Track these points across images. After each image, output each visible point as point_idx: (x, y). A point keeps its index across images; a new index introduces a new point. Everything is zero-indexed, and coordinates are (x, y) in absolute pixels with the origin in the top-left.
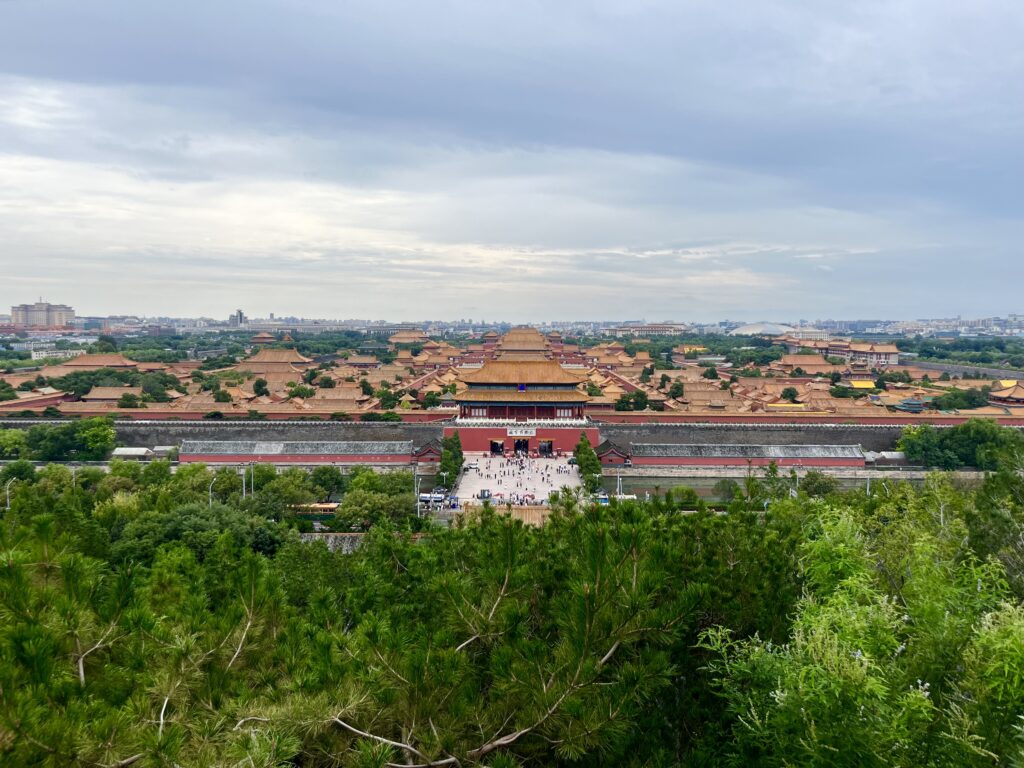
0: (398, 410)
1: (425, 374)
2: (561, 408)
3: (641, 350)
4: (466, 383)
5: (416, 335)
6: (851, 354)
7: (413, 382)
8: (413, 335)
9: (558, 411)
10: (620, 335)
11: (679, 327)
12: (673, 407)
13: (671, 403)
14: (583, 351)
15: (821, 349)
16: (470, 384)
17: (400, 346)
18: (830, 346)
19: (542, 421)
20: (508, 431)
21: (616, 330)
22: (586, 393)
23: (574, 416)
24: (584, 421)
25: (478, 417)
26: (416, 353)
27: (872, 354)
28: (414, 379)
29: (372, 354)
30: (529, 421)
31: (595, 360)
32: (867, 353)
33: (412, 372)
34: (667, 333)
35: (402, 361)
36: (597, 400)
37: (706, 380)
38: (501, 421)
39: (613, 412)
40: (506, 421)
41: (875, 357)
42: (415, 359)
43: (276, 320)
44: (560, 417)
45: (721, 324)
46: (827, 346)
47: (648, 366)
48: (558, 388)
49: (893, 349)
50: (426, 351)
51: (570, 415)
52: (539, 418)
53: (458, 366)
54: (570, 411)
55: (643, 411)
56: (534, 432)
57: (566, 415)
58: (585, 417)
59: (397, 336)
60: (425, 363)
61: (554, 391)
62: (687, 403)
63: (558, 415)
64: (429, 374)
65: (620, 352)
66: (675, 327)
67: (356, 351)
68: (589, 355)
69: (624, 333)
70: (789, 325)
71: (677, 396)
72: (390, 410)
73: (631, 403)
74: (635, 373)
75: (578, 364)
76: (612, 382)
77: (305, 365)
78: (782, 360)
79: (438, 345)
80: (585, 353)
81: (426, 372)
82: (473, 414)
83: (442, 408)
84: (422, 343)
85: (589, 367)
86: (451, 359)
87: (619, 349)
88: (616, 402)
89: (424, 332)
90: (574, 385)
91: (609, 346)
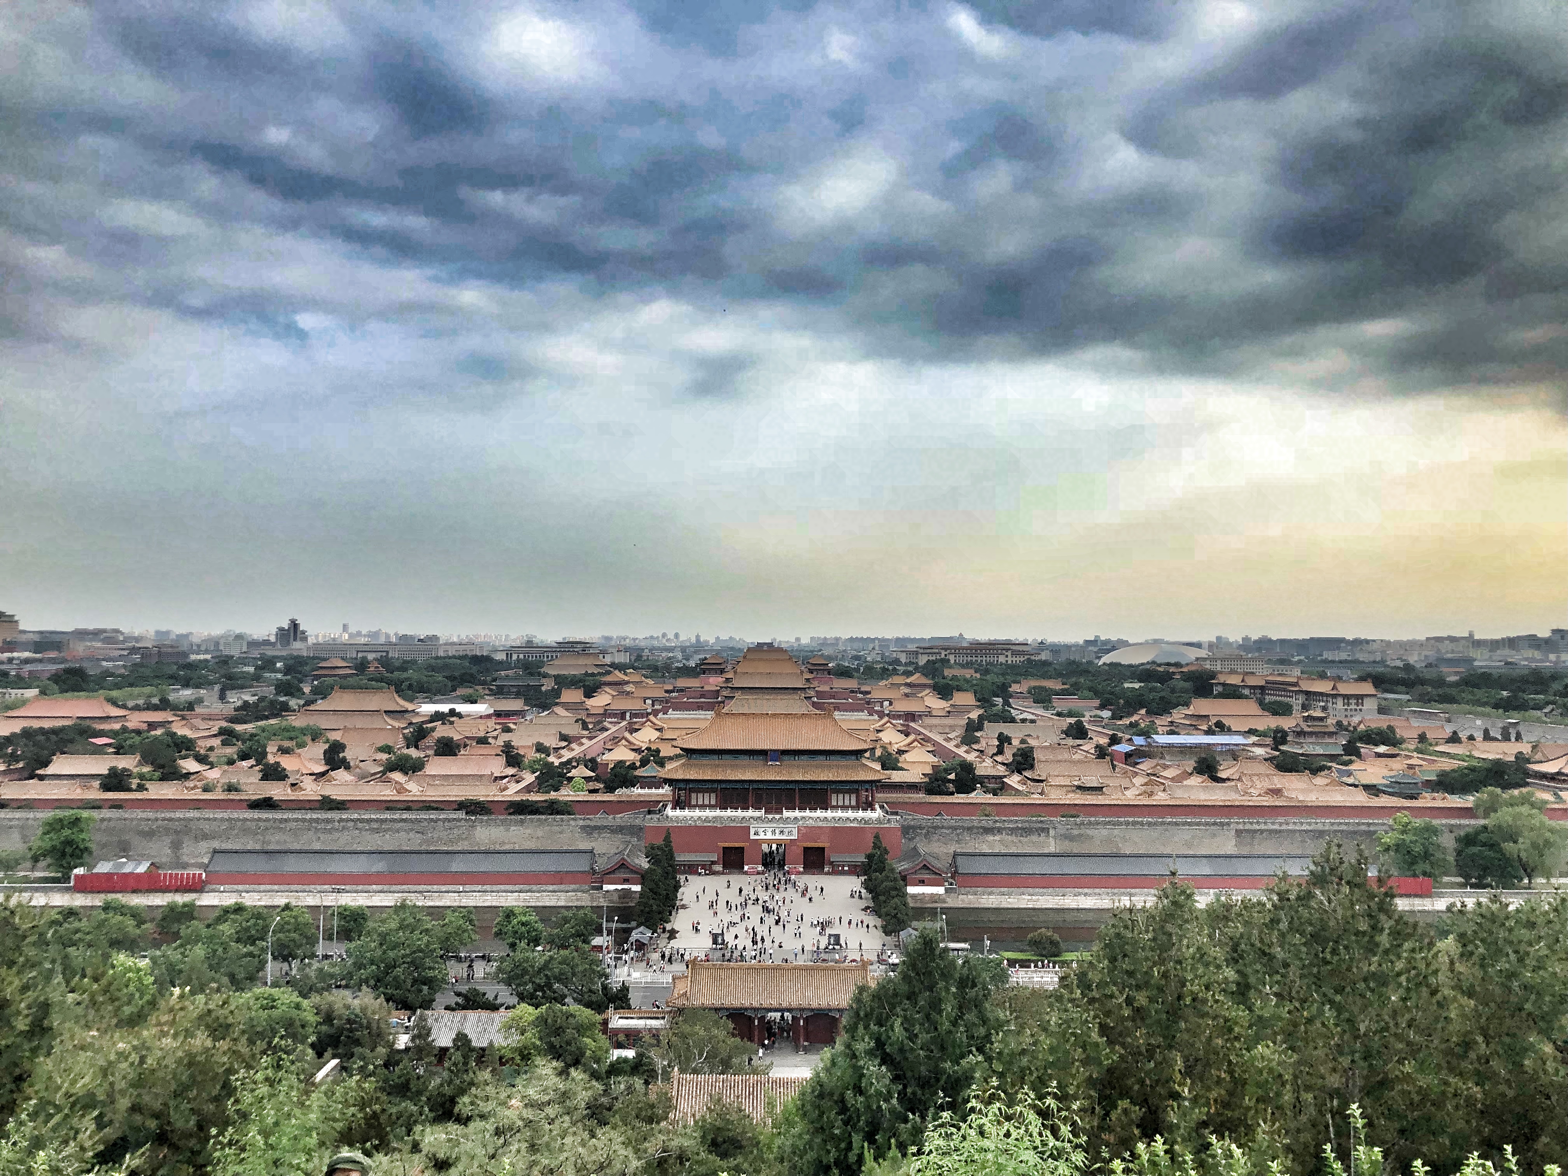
0: (565, 794)
1: (607, 730)
2: (837, 792)
3: (960, 689)
4: (682, 749)
5: (590, 661)
6: (1301, 699)
7: (587, 743)
8: (582, 661)
9: (834, 796)
10: (923, 660)
11: (1019, 648)
12: (1020, 788)
13: (1014, 780)
14: (864, 688)
15: (1251, 687)
16: (690, 753)
17: (564, 682)
18: (1267, 682)
19: (807, 813)
20: (752, 831)
21: (917, 653)
22: (877, 766)
23: (856, 808)
24: (876, 814)
25: (703, 807)
26: (589, 693)
27: (1334, 696)
28: (590, 738)
29: (518, 695)
30: (786, 814)
31: (886, 703)
32: (1327, 695)
33: (585, 726)
34: (1002, 659)
35: (568, 707)
36: (896, 777)
37: (1070, 742)
38: (739, 813)
39: (921, 797)
40: (751, 813)
41: (1340, 701)
42: (590, 702)
43: (351, 636)
44: (836, 807)
45: (1087, 642)
46: (1263, 683)
47: (974, 715)
48: (832, 757)
49: (1367, 688)
50: (607, 689)
51: (853, 803)
52: (802, 809)
53: (660, 715)
54: (854, 797)
55: (973, 795)
56: (795, 831)
57: (847, 803)
58: (877, 806)
59: (556, 662)
60: (606, 710)
61: (828, 763)
62: (1042, 781)
63: (834, 803)
64: (614, 729)
65: (927, 691)
66: (1014, 647)
67: (491, 690)
68: (876, 695)
69: (931, 658)
70: (1198, 645)
71: (1025, 769)
72: (553, 795)
73: (950, 781)
74: (953, 728)
75: (858, 711)
76: (916, 743)
77: (407, 715)
78: (1192, 707)
79: (626, 678)
80: (869, 693)
81: (609, 726)
82: (693, 802)
83: (640, 791)
84: (600, 674)
85: (876, 717)
86: (649, 702)
87: (924, 686)
88: (927, 780)
89: (601, 656)
90: (858, 753)
91: (908, 681)
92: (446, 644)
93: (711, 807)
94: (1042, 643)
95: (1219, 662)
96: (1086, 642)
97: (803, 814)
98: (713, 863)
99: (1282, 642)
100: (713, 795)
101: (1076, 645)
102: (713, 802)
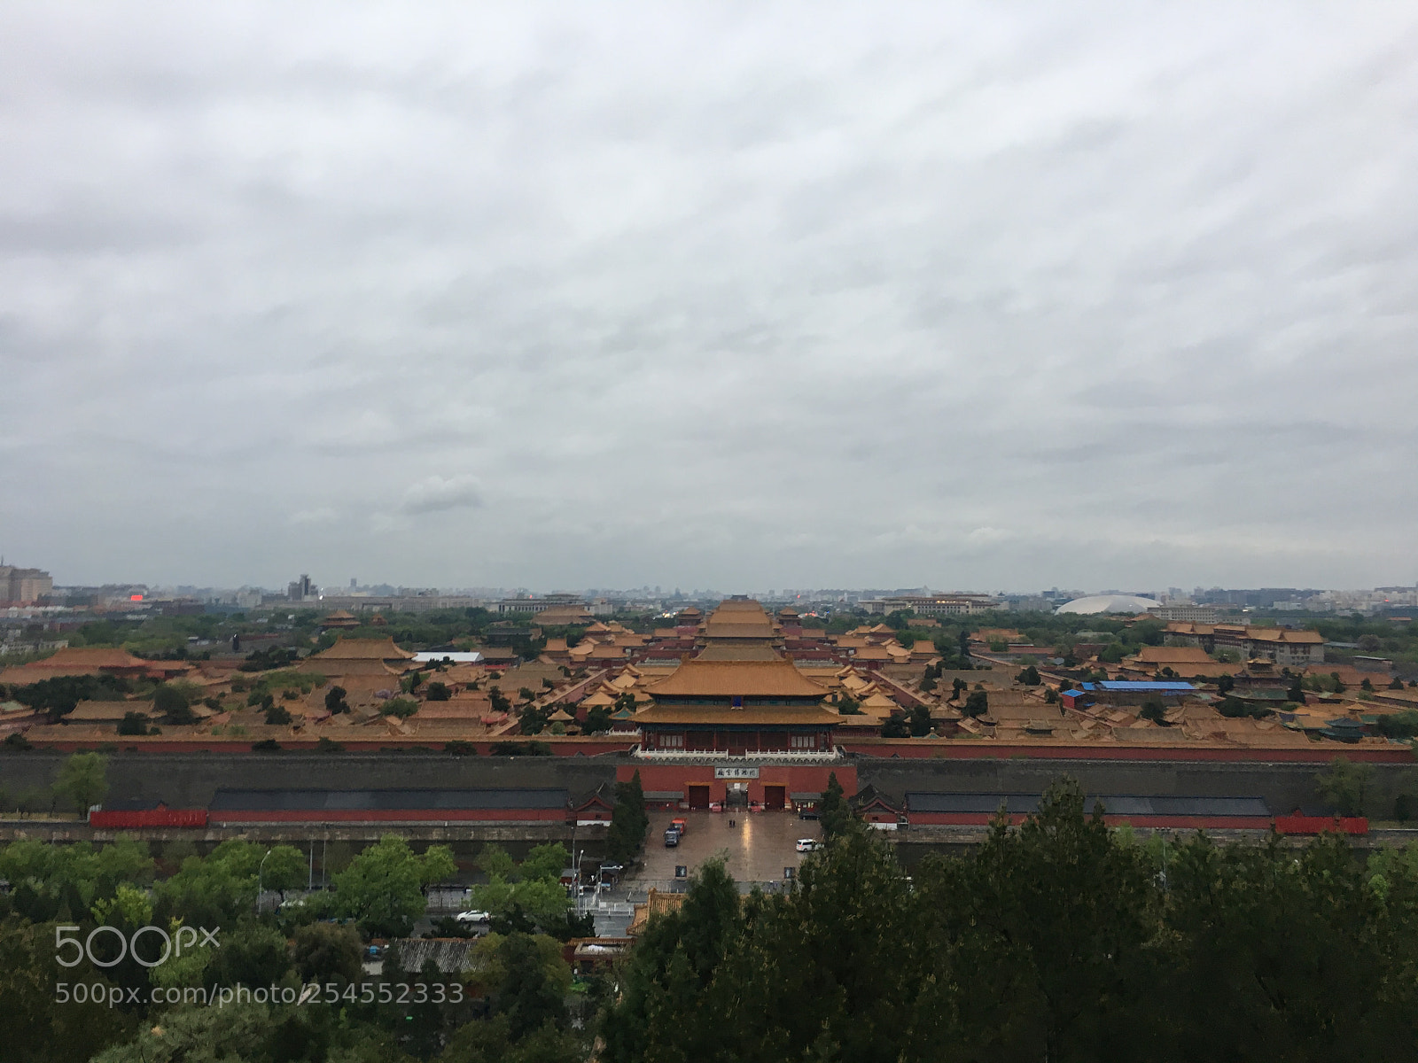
0: (546, 737)
1: (588, 676)
2: (797, 735)
3: (921, 639)
4: (651, 695)
5: (575, 613)
6: (1249, 647)
7: (569, 689)
8: (567, 613)
9: (793, 739)
10: (888, 611)
11: (980, 599)
12: (973, 731)
13: (967, 724)
14: (832, 638)
15: (1203, 636)
16: (658, 698)
17: (550, 633)
18: (1216, 631)
19: (769, 755)
20: (717, 771)
21: (883, 604)
22: (835, 711)
23: (814, 750)
24: (833, 755)
25: (670, 748)
26: (573, 643)
27: (1282, 645)
28: (572, 684)
29: (507, 644)
30: (749, 755)
31: (851, 652)
32: (1275, 644)
33: (567, 673)
34: (963, 610)
35: (553, 655)
36: (854, 720)
37: (1023, 687)
38: (705, 755)
39: (878, 739)
40: (715, 754)
41: (1287, 649)
42: (573, 651)
43: (359, 590)
44: (794, 750)
45: (1047, 594)
46: (1212, 632)
47: (933, 662)
48: (793, 703)
49: (1314, 637)
50: (590, 639)
51: (812, 745)
52: (764, 750)
53: (638, 663)
54: (812, 739)
55: (925, 738)
56: (756, 771)
57: (806, 745)
58: (835, 748)
59: (545, 614)
60: (587, 658)
61: (788, 707)
62: (994, 724)
63: (794, 745)
64: (593, 677)
65: (890, 640)
66: (974, 599)
67: (482, 639)
68: (842, 643)
69: (896, 609)
70: (1152, 597)
71: (978, 713)
72: (534, 737)
73: (907, 724)
74: (913, 675)
75: (825, 659)
76: (876, 689)
77: (404, 663)
78: (1141, 655)
79: (608, 629)
80: (835, 642)
81: (591, 673)
82: (662, 744)
83: (614, 734)
84: (584, 625)
85: (841, 665)
86: (628, 651)
87: (887, 636)
88: (883, 723)
89: (586, 608)
90: (818, 699)
91: (873, 630)
92: (443, 597)
93: (679, 749)
94: (1001, 594)
95: (1170, 612)
96: (1045, 592)
97: (764, 755)
98: (681, 800)
99: (1234, 592)
100: (680, 738)
101: (1035, 597)
102: (680, 744)
